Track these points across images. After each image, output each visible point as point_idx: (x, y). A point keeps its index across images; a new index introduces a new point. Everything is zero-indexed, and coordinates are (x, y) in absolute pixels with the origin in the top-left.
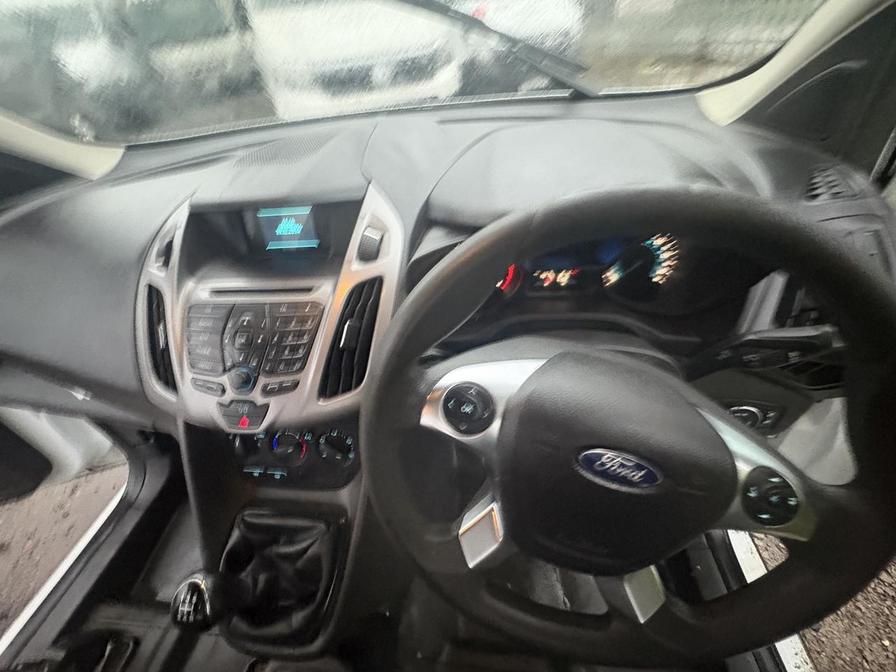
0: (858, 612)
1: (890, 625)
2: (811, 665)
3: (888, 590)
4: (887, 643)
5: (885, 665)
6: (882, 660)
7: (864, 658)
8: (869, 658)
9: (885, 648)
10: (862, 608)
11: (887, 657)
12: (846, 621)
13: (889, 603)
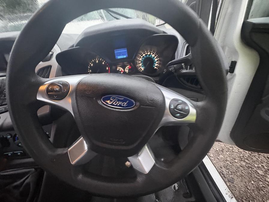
0: (243, 174)
1: (252, 176)
2: (230, 192)
3: (249, 165)
4: (253, 182)
5: (254, 190)
6: (253, 188)
7: (248, 189)
8: (249, 188)
9: (253, 184)
10: (244, 172)
11: (254, 187)
12: (241, 178)
13: (250, 169)
